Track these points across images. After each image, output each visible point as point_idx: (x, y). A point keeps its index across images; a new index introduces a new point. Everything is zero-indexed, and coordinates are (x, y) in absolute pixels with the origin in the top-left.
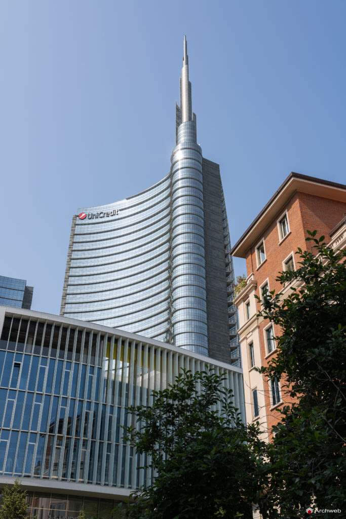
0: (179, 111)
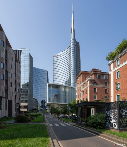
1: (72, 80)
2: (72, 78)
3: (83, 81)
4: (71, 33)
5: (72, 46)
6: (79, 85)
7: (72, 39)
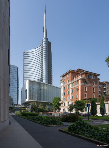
0: (44, 28)
1: (44, 78)
2: (44, 76)
3: (72, 80)
4: (44, 31)
5: (44, 45)
6: (66, 83)
7: (44, 38)
